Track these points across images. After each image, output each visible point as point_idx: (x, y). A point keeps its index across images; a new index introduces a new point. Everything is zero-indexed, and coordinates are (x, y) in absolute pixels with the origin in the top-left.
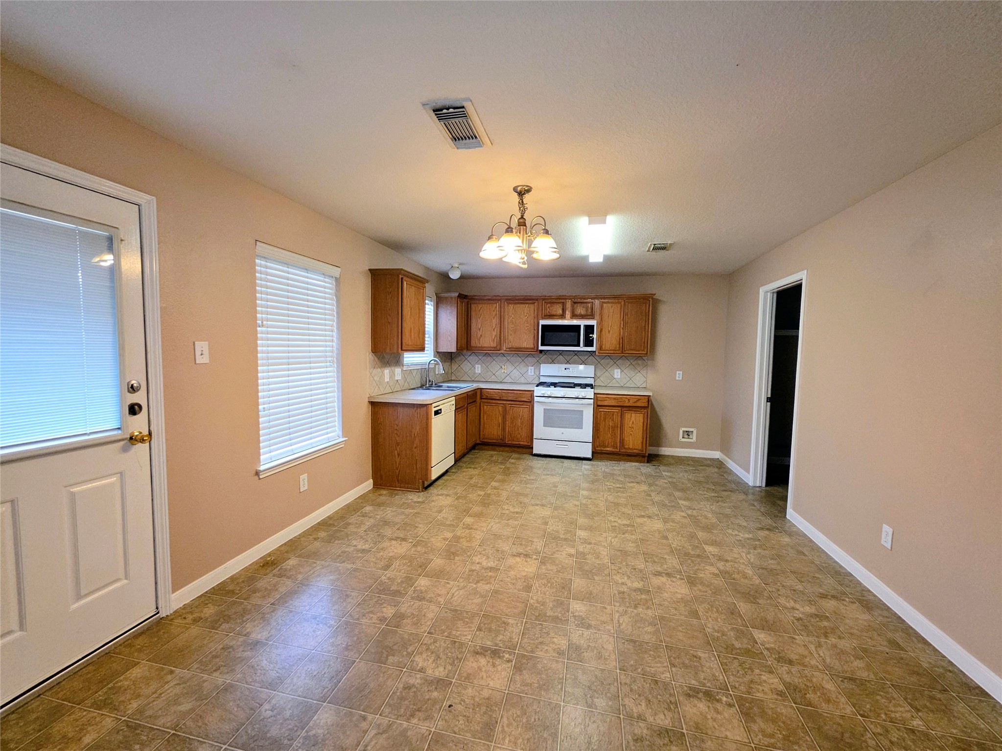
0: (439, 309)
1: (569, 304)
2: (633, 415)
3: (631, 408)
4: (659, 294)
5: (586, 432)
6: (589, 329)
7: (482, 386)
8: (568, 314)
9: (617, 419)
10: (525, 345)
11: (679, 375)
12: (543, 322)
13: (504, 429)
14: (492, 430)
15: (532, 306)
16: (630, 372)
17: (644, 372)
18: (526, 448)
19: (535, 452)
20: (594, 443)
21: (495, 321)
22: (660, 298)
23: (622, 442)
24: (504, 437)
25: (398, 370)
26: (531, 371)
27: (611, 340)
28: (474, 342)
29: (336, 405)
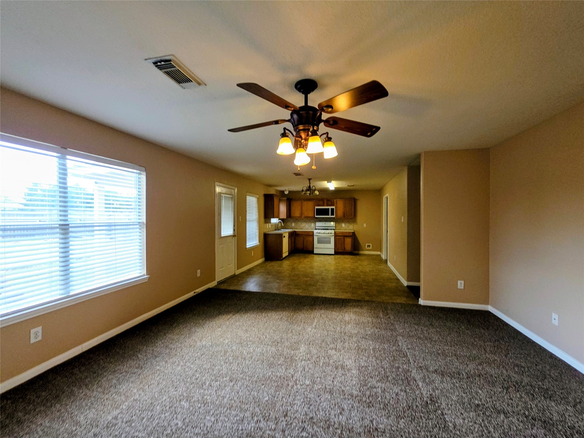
0: (280, 204)
1: (325, 201)
2: (348, 239)
3: (347, 236)
4: (356, 197)
5: (332, 245)
6: (332, 210)
7: (296, 230)
8: (325, 204)
9: (342, 240)
10: (310, 215)
11: (365, 225)
12: (316, 207)
13: (304, 244)
14: (300, 245)
15: (312, 202)
16: (348, 225)
17: (353, 224)
18: (311, 252)
19: (315, 252)
20: (335, 249)
21: (299, 208)
22: (357, 198)
23: (344, 248)
24: (304, 248)
25: (270, 224)
26: (313, 225)
27: (340, 213)
28: (292, 215)
29: (257, 234)
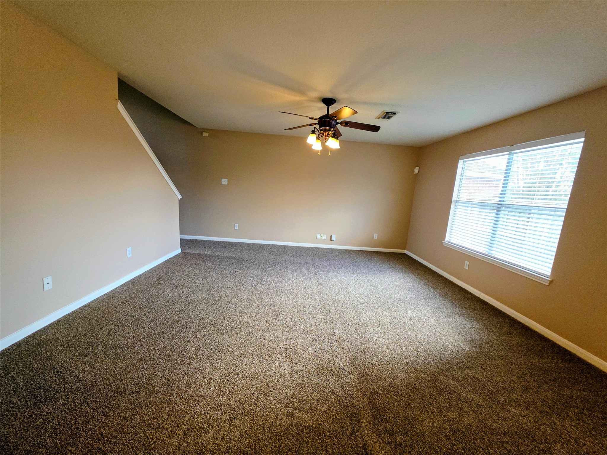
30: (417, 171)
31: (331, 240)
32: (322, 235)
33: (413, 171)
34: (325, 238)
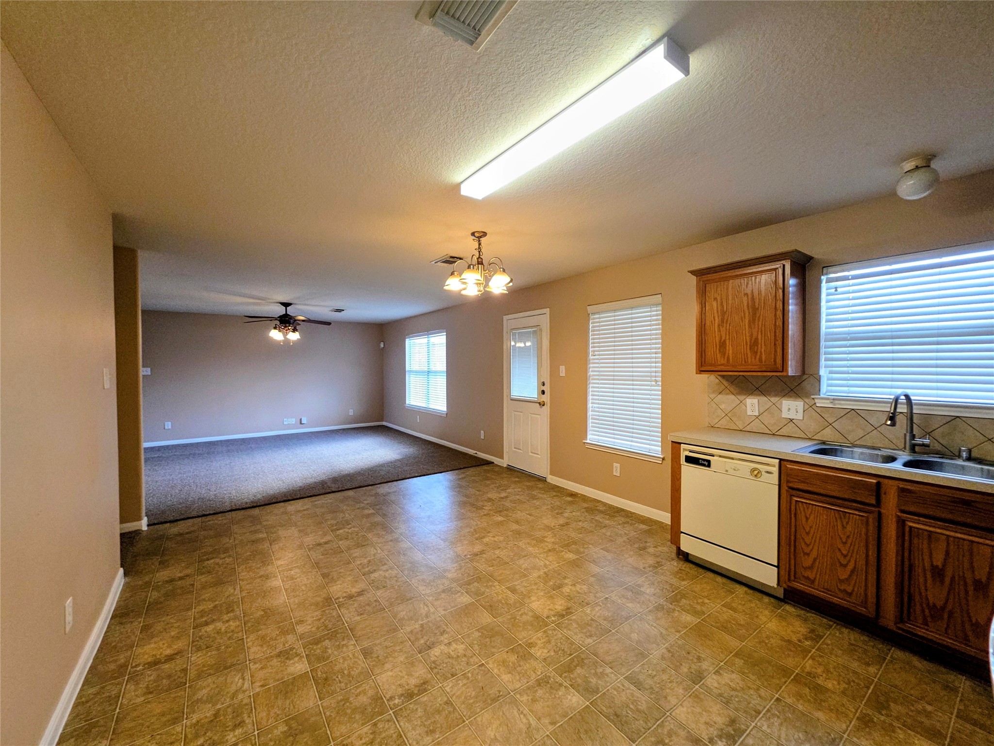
30: (382, 345)
31: (301, 423)
32: (289, 420)
33: (380, 346)
34: (294, 423)
